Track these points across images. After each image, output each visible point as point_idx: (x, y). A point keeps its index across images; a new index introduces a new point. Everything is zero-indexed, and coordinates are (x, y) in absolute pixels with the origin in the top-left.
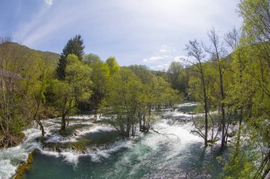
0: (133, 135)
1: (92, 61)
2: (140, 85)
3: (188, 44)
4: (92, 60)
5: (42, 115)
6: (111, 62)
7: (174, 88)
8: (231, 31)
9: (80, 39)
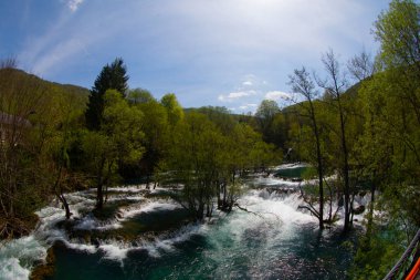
0: (209, 215)
1: (140, 100)
2: (220, 139)
3: (294, 75)
4: (141, 98)
5: (66, 185)
6: (168, 101)
7: (268, 142)
8: (359, 56)
9: (122, 66)
